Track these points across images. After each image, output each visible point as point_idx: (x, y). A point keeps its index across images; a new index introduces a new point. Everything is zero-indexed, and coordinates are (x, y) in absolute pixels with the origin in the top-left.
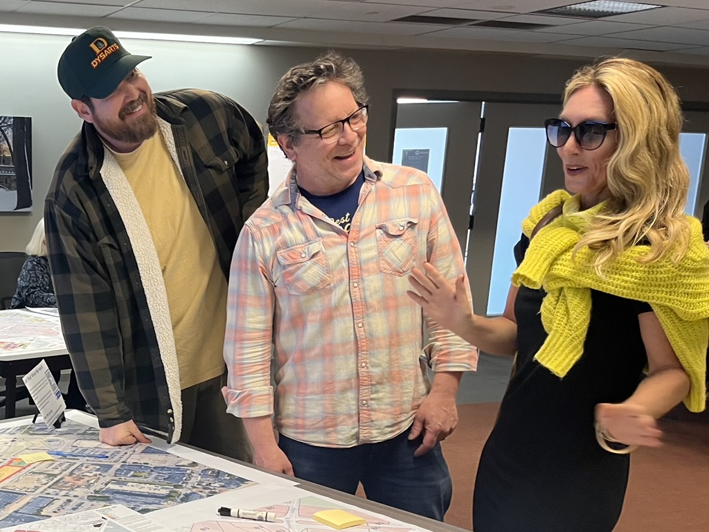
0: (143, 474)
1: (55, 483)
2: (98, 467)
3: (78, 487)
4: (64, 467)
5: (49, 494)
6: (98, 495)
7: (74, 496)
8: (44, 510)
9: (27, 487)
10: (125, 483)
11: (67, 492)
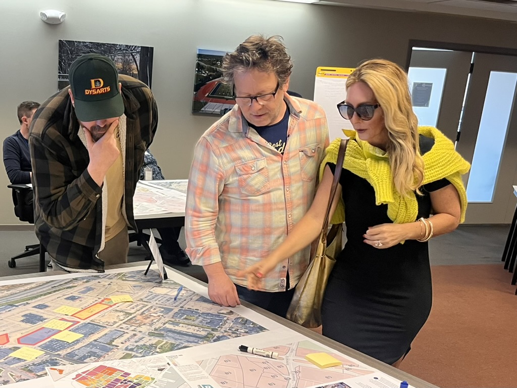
0: (192, 318)
1: (128, 320)
2: (163, 310)
3: (144, 324)
4: (138, 308)
5: (122, 328)
6: (156, 332)
7: (139, 332)
8: (115, 341)
9: (109, 321)
10: (177, 324)
11: (135, 327)
